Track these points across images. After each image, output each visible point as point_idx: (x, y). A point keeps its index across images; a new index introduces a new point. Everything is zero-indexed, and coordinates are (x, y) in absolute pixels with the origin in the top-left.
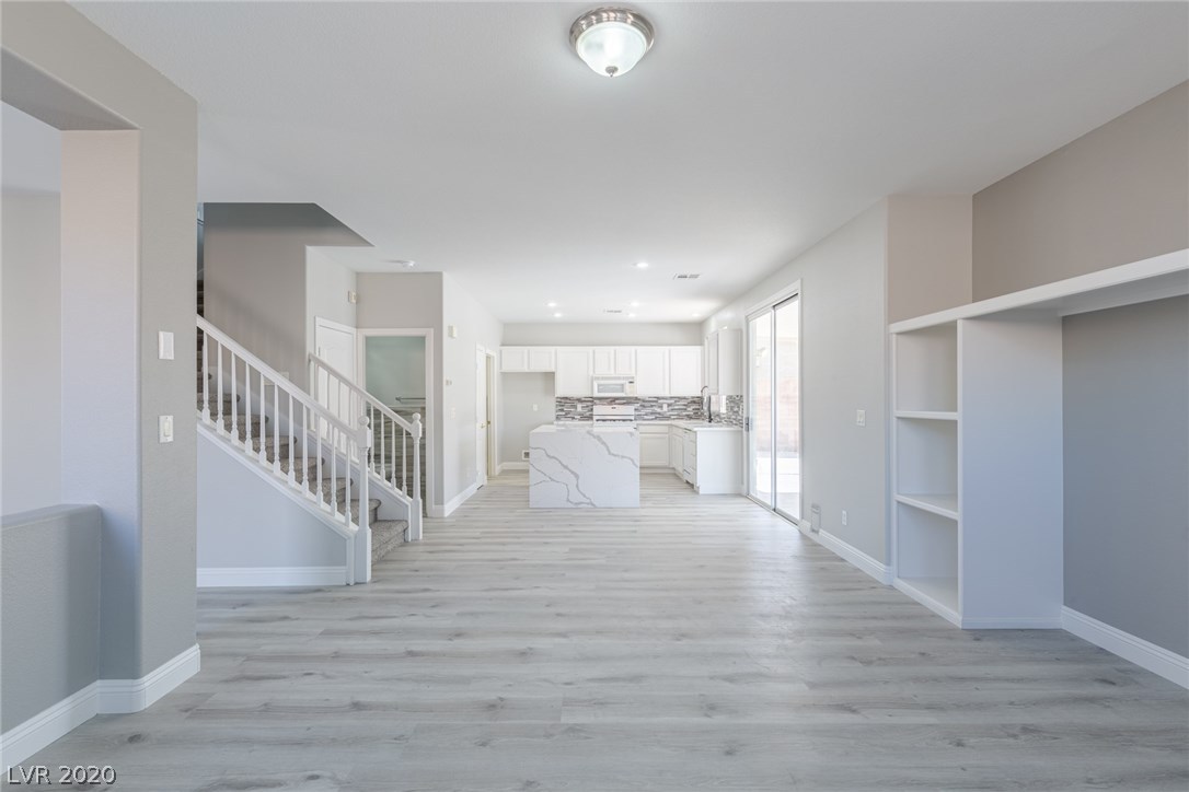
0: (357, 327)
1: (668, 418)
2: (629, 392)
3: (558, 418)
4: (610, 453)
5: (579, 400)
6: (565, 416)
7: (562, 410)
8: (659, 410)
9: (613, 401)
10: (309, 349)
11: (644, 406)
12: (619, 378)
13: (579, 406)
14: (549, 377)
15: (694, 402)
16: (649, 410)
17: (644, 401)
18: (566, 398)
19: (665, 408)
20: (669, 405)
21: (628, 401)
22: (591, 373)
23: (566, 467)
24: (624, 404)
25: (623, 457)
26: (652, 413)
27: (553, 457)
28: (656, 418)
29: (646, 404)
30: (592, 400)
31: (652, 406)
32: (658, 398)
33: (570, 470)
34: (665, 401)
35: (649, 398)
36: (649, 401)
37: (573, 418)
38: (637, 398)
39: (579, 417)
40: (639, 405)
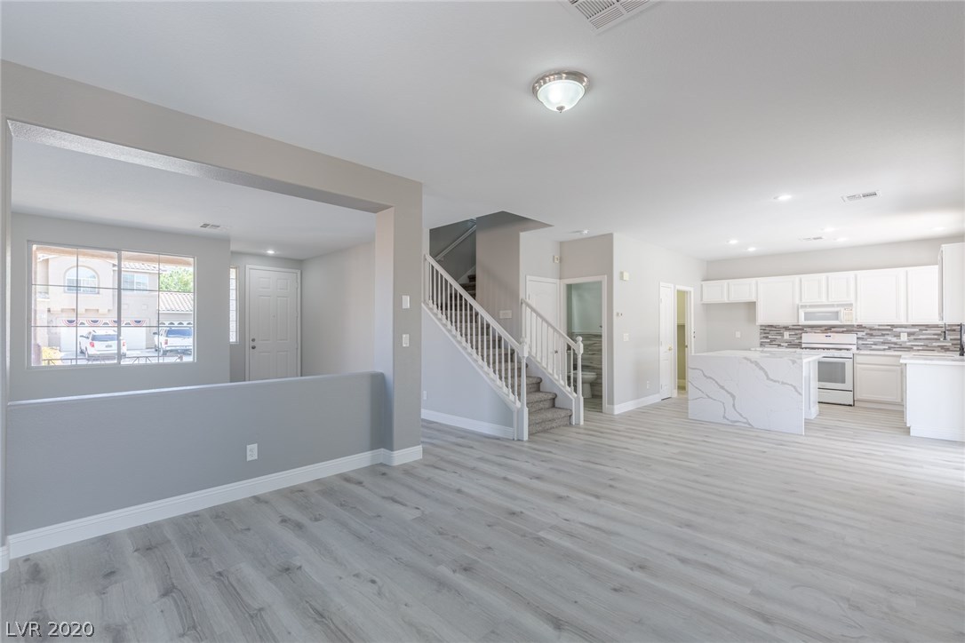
0: (560, 279)
1: (910, 349)
2: (844, 320)
3: (762, 344)
4: (768, 378)
5: (786, 328)
6: (772, 342)
7: (767, 338)
8: (894, 340)
9: (828, 329)
10: (522, 296)
11: (871, 335)
12: (833, 306)
13: (787, 335)
14: (751, 306)
15: (951, 331)
16: (880, 340)
17: (871, 329)
18: (772, 326)
19: (904, 337)
20: (910, 334)
21: (849, 329)
22: (797, 301)
23: (722, 388)
24: (843, 332)
25: (783, 383)
26: (883, 343)
27: (711, 378)
28: (890, 348)
29: (874, 333)
30: (802, 329)
31: (883, 335)
32: (893, 326)
33: (727, 391)
34: (903, 329)
35: (879, 325)
36: (879, 330)
37: (779, 345)
38: (860, 326)
39: (786, 344)
40: (864, 334)
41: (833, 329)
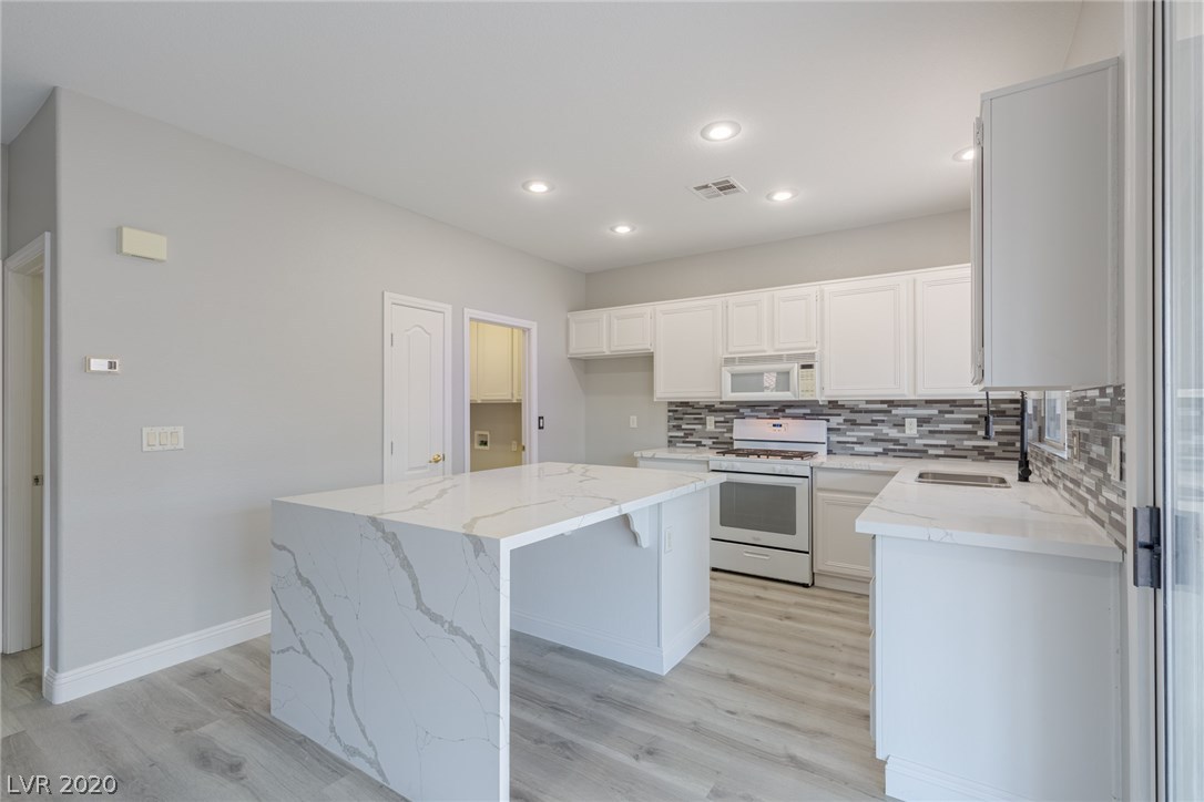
1: (921, 453)
2: (800, 389)
3: (671, 442)
4: (420, 605)
5: (711, 409)
6: (686, 437)
7: (678, 428)
8: (893, 433)
9: (779, 410)
11: (853, 423)
12: (779, 358)
13: (711, 420)
15: (1002, 414)
16: (869, 433)
17: (853, 410)
18: (685, 404)
19: (911, 428)
20: (922, 421)
21: (811, 411)
22: (720, 351)
23: (329, 620)
24: (804, 417)
25: (455, 631)
26: (875, 440)
27: (308, 582)
28: (886, 452)
29: (859, 418)
30: (737, 410)
31: (874, 423)
32: (891, 403)
33: (337, 637)
34: (910, 411)
35: (868, 402)
36: (867, 411)
37: (699, 444)
38: (833, 404)
39: (709, 442)
40: (840, 420)
41: (788, 411)
